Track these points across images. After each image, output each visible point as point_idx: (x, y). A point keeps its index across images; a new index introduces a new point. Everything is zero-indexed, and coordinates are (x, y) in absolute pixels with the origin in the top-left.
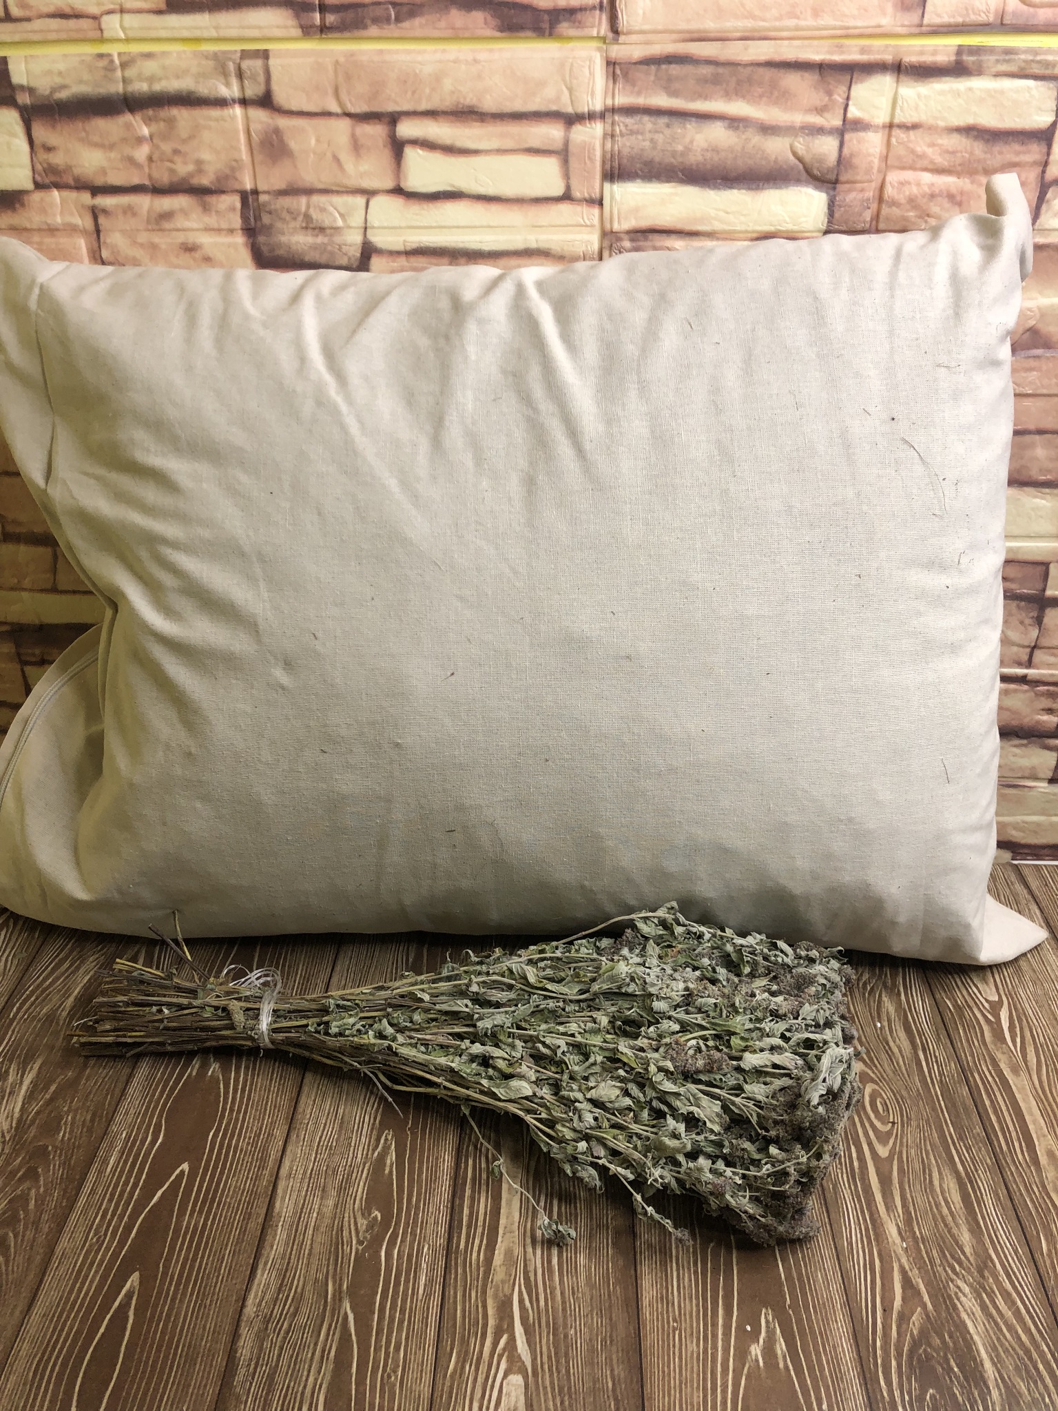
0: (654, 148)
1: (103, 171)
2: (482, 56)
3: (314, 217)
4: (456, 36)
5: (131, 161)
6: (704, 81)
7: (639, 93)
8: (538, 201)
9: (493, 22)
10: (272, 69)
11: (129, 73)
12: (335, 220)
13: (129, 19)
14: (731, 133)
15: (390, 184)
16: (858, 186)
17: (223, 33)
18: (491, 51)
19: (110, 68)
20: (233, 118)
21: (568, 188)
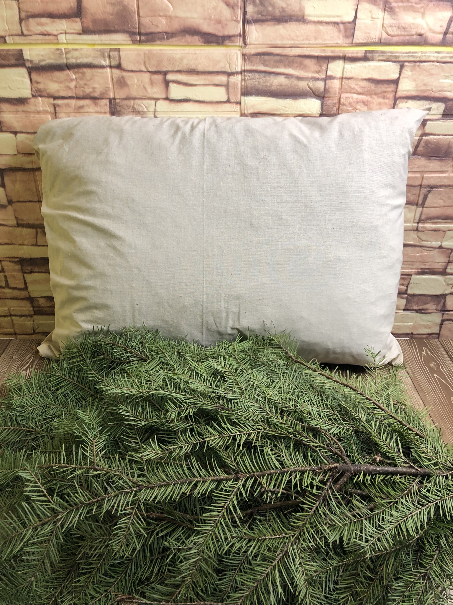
0: (259, 84)
1: (58, 91)
2: (197, 52)
3: (136, 108)
4: (188, 45)
5: (69, 88)
6: (277, 61)
7: (254, 65)
8: (217, 103)
9: (202, 40)
10: (121, 55)
11: (69, 56)
12: (144, 109)
13: (68, 36)
14: (286, 79)
15: (164, 96)
16: (332, 98)
17: (103, 42)
18: (201, 50)
19: (61, 54)
20: (107, 72)
21: (229, 98)
